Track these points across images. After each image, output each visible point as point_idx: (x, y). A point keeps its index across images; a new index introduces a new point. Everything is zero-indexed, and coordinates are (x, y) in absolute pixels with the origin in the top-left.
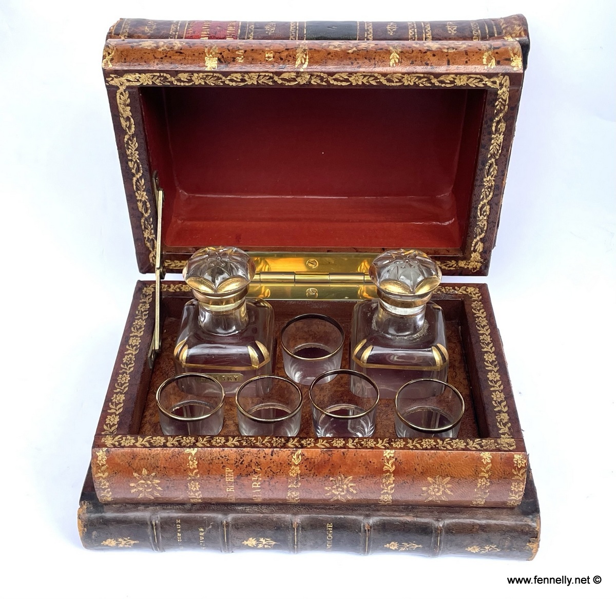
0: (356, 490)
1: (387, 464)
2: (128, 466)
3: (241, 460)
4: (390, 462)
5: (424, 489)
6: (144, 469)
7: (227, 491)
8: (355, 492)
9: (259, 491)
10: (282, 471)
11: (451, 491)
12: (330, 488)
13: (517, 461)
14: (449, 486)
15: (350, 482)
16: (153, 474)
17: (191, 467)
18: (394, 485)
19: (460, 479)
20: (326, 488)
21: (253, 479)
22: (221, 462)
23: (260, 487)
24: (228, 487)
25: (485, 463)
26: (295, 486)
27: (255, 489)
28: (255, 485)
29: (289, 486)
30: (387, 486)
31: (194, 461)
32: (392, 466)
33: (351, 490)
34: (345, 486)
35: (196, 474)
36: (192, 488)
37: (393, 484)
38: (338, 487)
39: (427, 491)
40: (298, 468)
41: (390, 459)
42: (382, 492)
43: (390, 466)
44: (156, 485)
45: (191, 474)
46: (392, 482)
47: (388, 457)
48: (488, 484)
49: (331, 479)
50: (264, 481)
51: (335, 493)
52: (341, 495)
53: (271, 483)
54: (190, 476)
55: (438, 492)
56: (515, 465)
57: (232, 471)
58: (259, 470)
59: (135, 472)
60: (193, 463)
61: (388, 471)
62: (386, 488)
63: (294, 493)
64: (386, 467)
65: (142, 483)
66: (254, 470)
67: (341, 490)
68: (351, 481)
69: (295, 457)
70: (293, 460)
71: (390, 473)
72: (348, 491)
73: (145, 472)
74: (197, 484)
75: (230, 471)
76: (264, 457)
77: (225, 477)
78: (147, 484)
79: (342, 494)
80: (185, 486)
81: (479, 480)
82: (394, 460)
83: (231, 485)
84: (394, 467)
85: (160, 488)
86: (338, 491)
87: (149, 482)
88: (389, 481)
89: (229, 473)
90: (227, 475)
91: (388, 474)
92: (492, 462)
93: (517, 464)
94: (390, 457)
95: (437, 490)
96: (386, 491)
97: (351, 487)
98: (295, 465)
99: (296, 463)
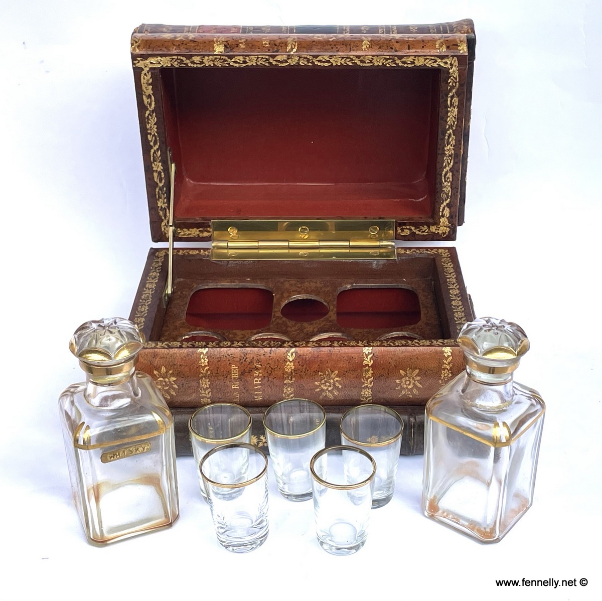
0: (341, 384)
1: (366, 359)
2: (150, 364)
3: (245, 358)
4: (368, 358)
5: (398, 381)
6: (163, 367)
7: (233, 387)
8: (340, 387)
9: (260, 387)
10: (279, 367)
11: (420, 383)
12: (319, 383)
14: (418, 378)
15: (336, 377)
16: (171, 372)
17: (203, 365)
18: (372, 379)
19: (426, 371)
20: (316, 383)
21: (255, 375)
22: (227, 360)
23: (260, 383)
24: (234, 384)
25: (446, 356)
26: (290, 382)
27: (256, 385)
28: (256, 381)
29: (285, 382)
30: (367, 379)
31: (206, 359)
32: (370, 360)
33: (337, 384)
34: (332, 381)
35: (207, 371)
36: (203, 386)
37: (371, 377)
38: (326, 382)
39: (400, 384)
40: (292, 364)
41: (369, 355)
42: (363, 386)
43: (369, 360)
44: (172, 382)
45: (203, 372)
46: (370, 376)
47: (367, 353)
48: (450, 375)
49: (320, 373)
50: (264, 377)
51: (324, 388)
52: (329, 391)
53: (270, 379)
54: (202, 373)
55: (409, 384)
57: (237, 368)
58: (259, 366)
59: (155, 370)
60: (205, 360)
61: (367, 365)
62: (366, 382)
63: (289, 389)
64: (365, 362)
65: (161, 381)
66: (256, 366)
67: (328, 384)
68: (338, 376)
69: (290, 354)
70: (288, 357)
71: (369, 367)
72: (334, 385)
73: (163, 369)
74: (208, 380)
75: (235, 368)
76: (264, 355)
77: (231, 373)
78: (165, 382)
79: (330, 389)
80: (198, 382)
81: (443, 371)
82: (372, 355)
83: (236, 381)
84: (372, 362)
85: (175, 386)
86: (326, 386)
87: (167, 380)
88: (368, 375)
89: (234, 369)
90: (232, 372)
91: (367, 367)
92: (452, 355)
94: (369, 353)
95: (408, 382)
96: (366, 385)
97: (337, 381)
98: (290, 361)
99: (291, 360)
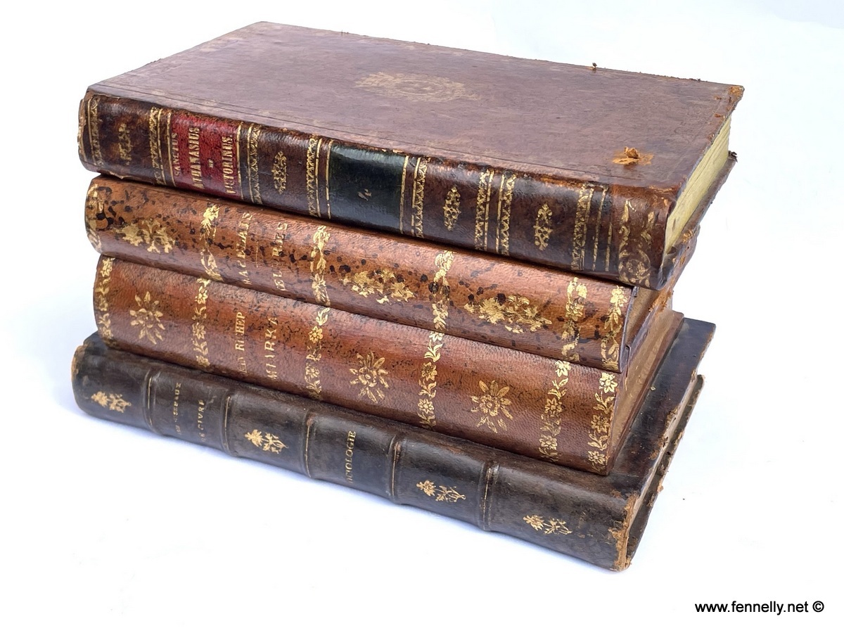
0: (388, 382)
1: (431, 350)
2: (131, 284)
3: (257, 306)
4: (435, 348)
5: (474, 399)
6: (148, 293)
7: (236, 348)
8: (387, 386)
9: (272, 356)
10: (301, 331)
11: (510, 412)
12: (356, 371)
13: (604, 382)
14: (508, 402)
15: (381, 368)
16: (157, 303)
17: (199, 303)
18: (435, 384)
19: (522, 393)
20: (351, 370)
21: (267, 335)
22: (233, 303)
23: (273, 350)
24: (237, 343)
25: (559, 376)
26: (314, 359)
27: (268, 352)
28: (268, 346)
29: (308, 357)
30: (427, 383)
31: (205, 295)
32: (437, 353)
33: (382, 381)
34: (374, 373)
35: (204, 312)
36: (197, 335)
37: (433, 382)
38: (366, 372)
39: (478, 405)
40: (321, 330)
41: (437, 344)
42: (421, 393)
43: (434, 352)
44: (158, 319)
45: (197, 312)
46: (433, 378)
47: (434, 340)
48: (560, 410)
49: (359, 356)
50: (279, 342)
51: (363, 382)
52: (369, 387)
53: (287, 347)
54: (196, 314)
55: (492, 409)
56: (600, 388)
57: (243, 318)
58: (275, 323)
59: (138, 295)
60: (203, 296)
61: (430, 360)
62: (425, 387)
63: (313, 370)
64: (428, 353)
65: (143, 313)
66: (270, 322)
67: (369, 377)
68: (384, 367)
69: (320, 315)
70: (317, 318)
71: (433, 363)
72: (378, 381)
73: (148, 297)
74: (203, 327)
75: (241, 317)
76: (285, 307)
77: (235, 324)
78: (148, 316)
79: (372, 385)
80: (189, 328)
81: (548, 400)
82: (441, 345)
83: (241, 339)
84: (439, 356)
85: (161, 326)
86: (366, 379)
87: (151, 314)
88: (429, 377)
89: (240, 319)
90: (237, 323)
91: (430, 364)
92: (568, 377)
93: (603, 386)
94: (437, 340)
95: (491, 405)
96: (425, 392)
97: (382, 374)
98: (318, 326)
99: (321, 324)
